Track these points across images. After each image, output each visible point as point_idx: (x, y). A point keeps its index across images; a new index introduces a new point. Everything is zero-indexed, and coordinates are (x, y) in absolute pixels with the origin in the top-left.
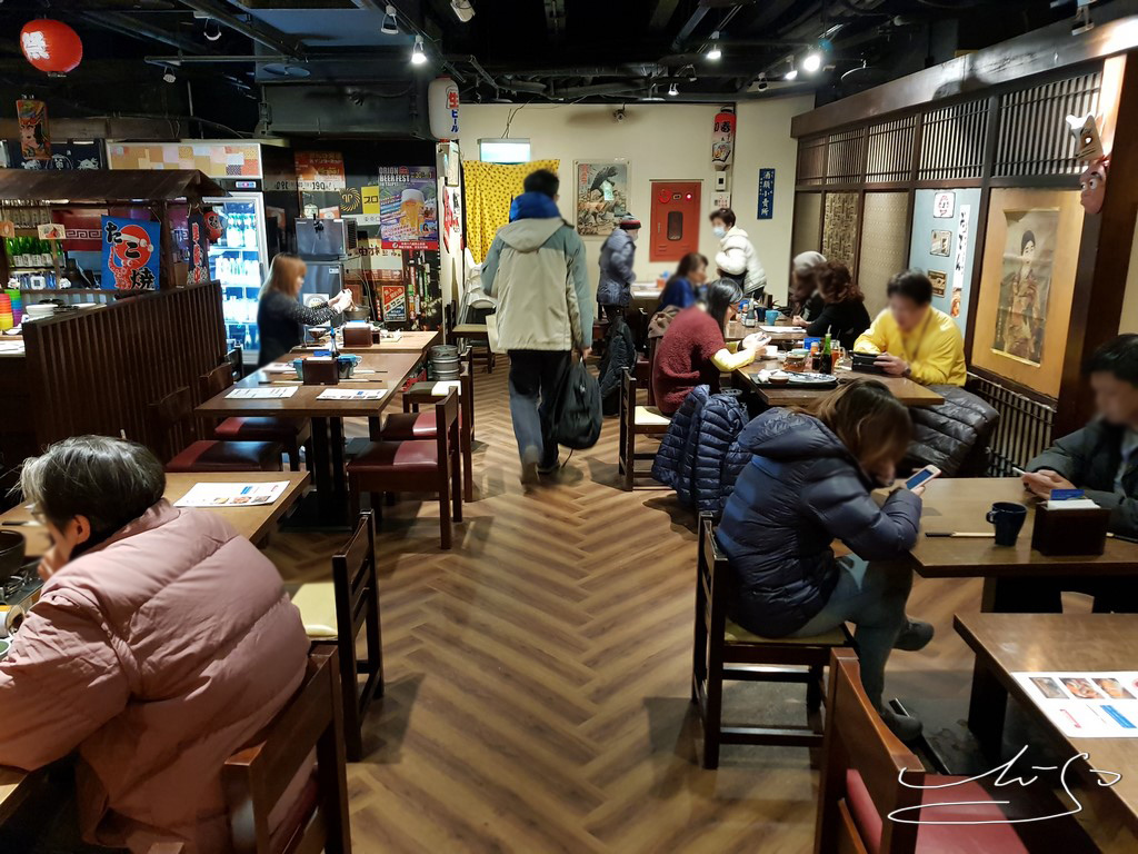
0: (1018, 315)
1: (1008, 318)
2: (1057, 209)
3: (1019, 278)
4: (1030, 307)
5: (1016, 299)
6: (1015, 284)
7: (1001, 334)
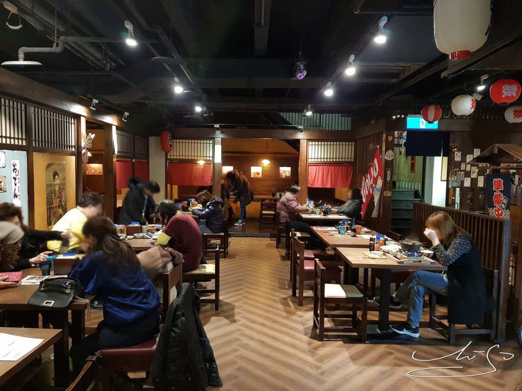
0: (56, 207)
1: (52, 210)
2: (65, 162)
3: (55, 191)
4: (60, 201)
5: (54, 201)
6: (53, 194)
7: (50, 218)
